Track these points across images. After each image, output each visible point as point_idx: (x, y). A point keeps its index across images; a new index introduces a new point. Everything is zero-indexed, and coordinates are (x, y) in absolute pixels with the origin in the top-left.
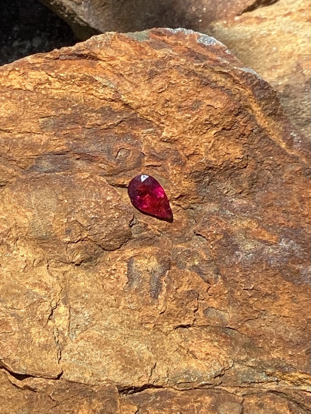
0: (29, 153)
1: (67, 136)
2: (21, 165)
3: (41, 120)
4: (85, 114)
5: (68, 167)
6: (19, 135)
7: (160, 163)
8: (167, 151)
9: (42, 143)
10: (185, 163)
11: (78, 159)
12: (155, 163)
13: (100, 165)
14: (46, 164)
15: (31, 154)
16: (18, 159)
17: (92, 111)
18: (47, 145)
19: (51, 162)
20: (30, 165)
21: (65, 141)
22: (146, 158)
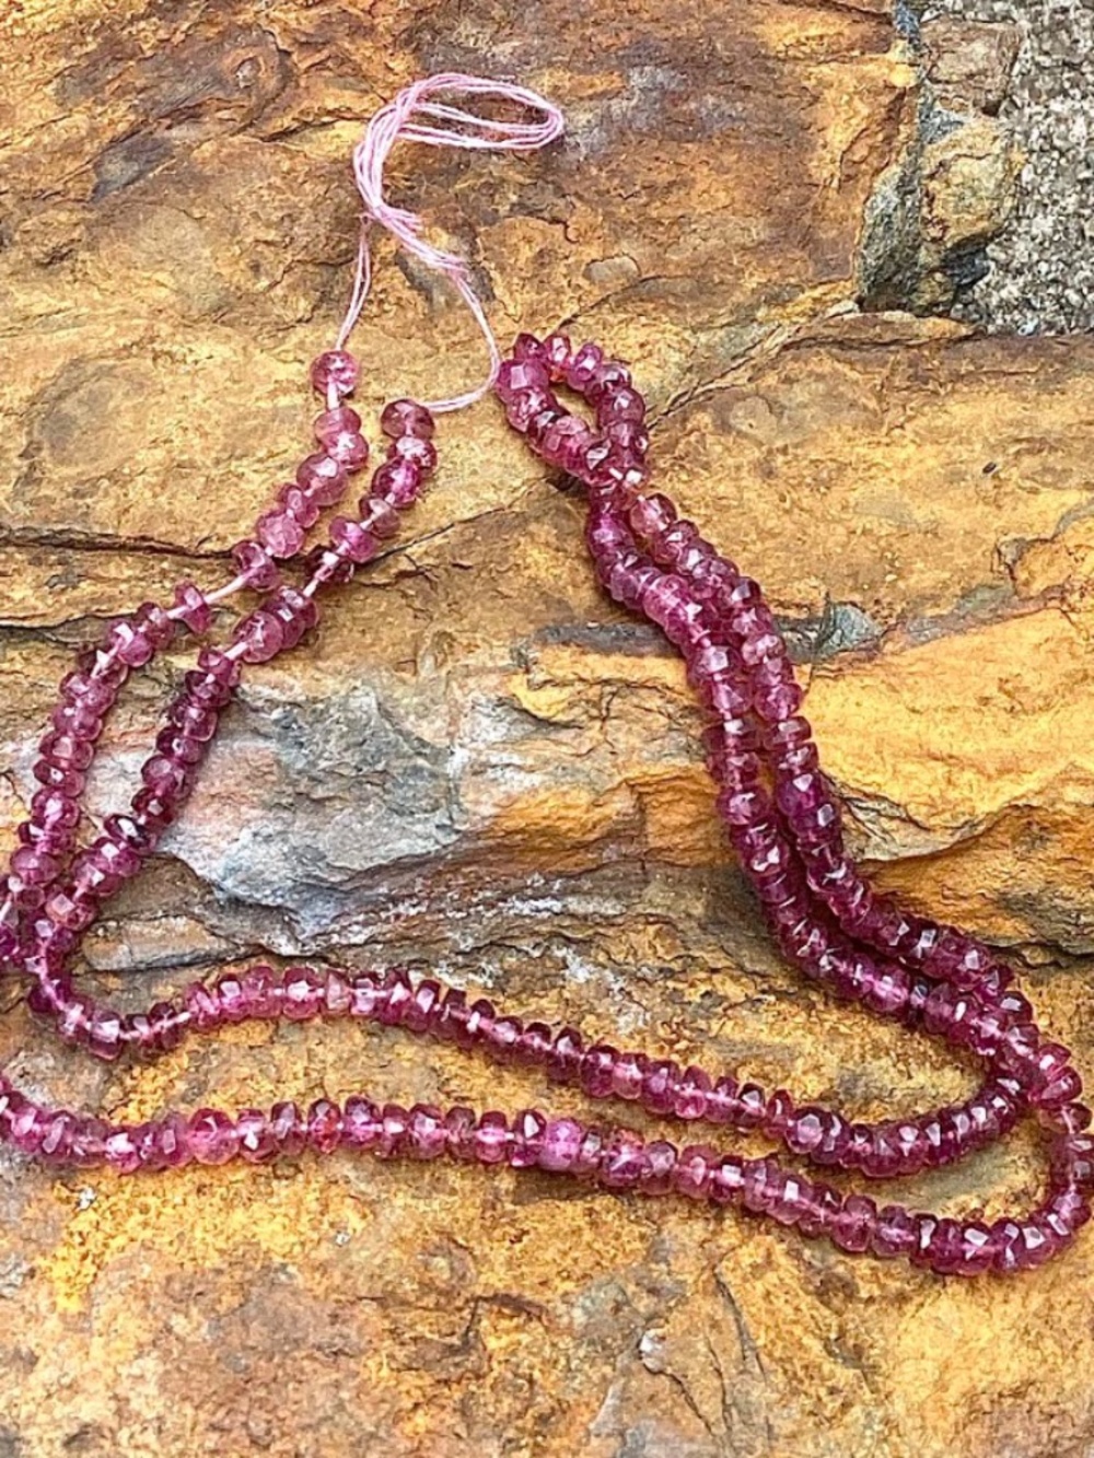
0: (72, 166)
1: (121, 93)
2: (72, 195)
3: (49, 90)
4: (125, 32)
5: (163, 150)
6: (28, 142)
7: (326, 53)
8: (326, 21)
9: (83, 133)
10: (373, 28)
11: (169, 127)
12: (318, 58)
13: (219, 115)
14: (116, 169)
15: (77, 164)
16: (59, 187)
17: (134, 19)
18: (94, 132)
19: (127, 159)
20: (90, 187)
21: (123, 107)
22: (295, 57)
